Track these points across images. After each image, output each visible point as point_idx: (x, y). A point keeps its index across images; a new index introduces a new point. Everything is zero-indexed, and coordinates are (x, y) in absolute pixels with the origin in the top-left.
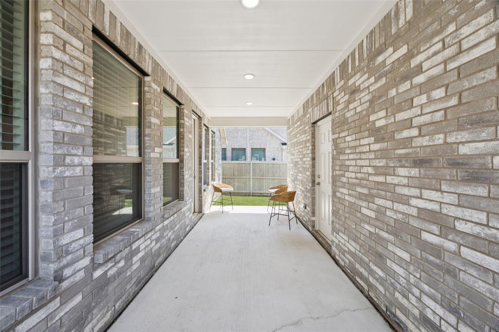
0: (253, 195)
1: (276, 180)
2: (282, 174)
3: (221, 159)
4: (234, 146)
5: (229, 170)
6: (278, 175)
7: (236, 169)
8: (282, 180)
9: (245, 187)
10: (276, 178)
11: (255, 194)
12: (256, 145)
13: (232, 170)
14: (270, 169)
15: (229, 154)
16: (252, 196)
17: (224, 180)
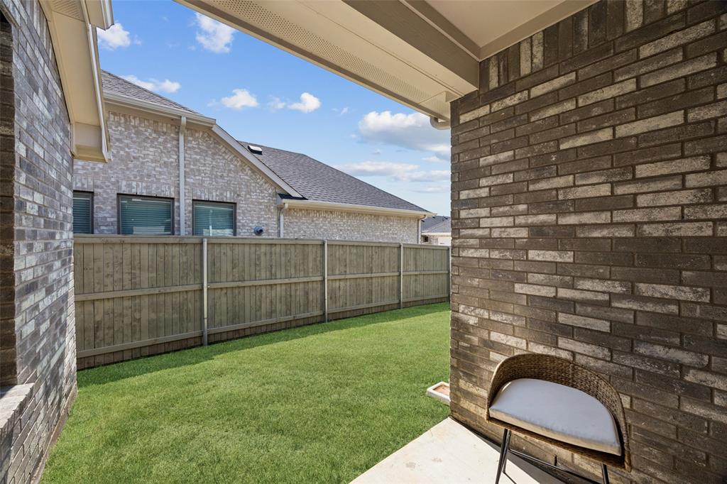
0: (212, 339)
1: (278, 288)
2: (293, 271)
3: (69, 226)
4: (129, 186)
5: (110, 270)
6: (283, 273)
7: (145, 263)
8: (293, 287)
9: (181, 319)
10: (278, 281)
11: (218, 338)
12: (210, 193)
13: (126, 269)
14: (263, 258)
15: (105, 211)
16: (210, 344)
17: (89, 308)
